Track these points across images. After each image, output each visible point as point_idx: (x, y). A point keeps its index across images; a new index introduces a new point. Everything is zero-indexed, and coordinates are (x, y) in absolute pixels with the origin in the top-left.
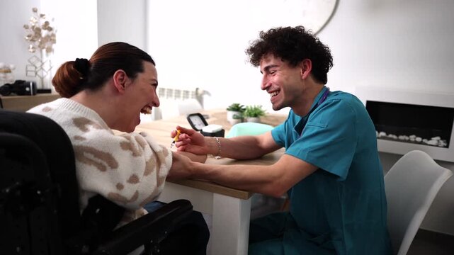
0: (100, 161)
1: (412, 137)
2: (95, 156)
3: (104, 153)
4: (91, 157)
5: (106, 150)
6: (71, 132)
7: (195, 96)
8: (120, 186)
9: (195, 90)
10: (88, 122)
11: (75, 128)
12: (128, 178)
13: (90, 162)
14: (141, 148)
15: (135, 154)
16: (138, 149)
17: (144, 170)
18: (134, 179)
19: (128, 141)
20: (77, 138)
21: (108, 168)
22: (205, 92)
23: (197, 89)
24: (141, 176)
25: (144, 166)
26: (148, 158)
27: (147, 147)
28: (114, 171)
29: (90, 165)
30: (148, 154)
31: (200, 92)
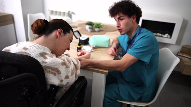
0: (53, 72)
1: (158, 34)
2: (52, 70)
3: (55, 68)
4: (50, 70)
5: (56, 67)
6: (40, 59)
7: (68, 15)
8: (62, 81)
9: (68, 12)
10: (46, 54)
11: (41, 57)
12: (65, 77)
13: (50, 72)
14: (69, 64)
15: (67, 67)
16: (68, 64)
17: (71, 73)
18: (67, 77)
19: (64, 62)
20: (43, 62)
21: (57, 74)
22: (73, 13)
23: (69, 12)
24: (70, 76)
25: (71, 71)
26: (73, 68)
27: (72, 63)
28: (59, 75)
29: (50, 74)
30: (72, 66)
31: (70, 13)
